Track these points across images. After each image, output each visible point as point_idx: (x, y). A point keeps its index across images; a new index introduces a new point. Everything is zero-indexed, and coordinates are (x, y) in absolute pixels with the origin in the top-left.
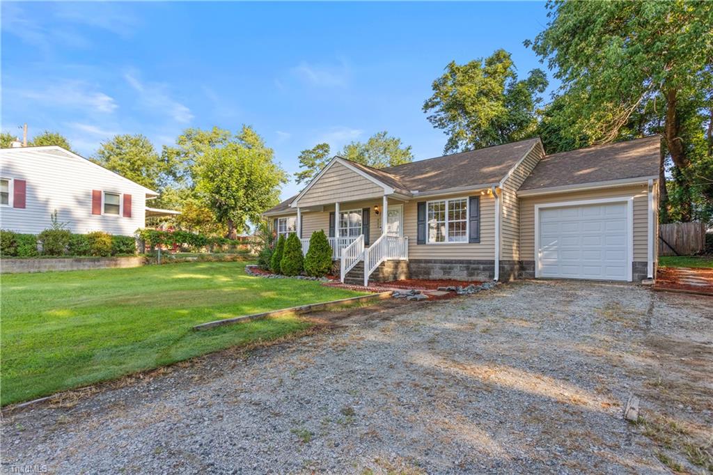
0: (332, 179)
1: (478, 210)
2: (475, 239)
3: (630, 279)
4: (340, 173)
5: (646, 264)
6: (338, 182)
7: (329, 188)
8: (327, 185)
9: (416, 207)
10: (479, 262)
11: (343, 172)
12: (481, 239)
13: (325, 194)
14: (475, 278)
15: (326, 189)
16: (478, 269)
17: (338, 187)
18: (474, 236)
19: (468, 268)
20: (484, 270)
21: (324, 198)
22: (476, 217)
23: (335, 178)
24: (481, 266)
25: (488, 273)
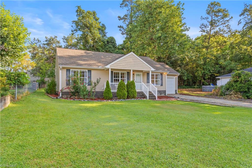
0: (130, 60)
1: (162, 77)
2: (162, 85)
3: (175, 94)
4: (134, 59)
5: (176, 90)
6: (133, 62)
7: (129, 63)
8: (127, 62)
9: (146, 74)
10: (162, 91)
11: (135, 59)
12: (163, 85)
13: (126, 65)
14: (162, 95)
15: (127, 63)
16: (162, 93)
17: (132, 64)
18: (162, 84)
19: (160, 93)
20: (163, 93)
21: (126, 67)
22: (162, 79)
23: (131, 60)
24: (163, 92)
25: (164, 94)
